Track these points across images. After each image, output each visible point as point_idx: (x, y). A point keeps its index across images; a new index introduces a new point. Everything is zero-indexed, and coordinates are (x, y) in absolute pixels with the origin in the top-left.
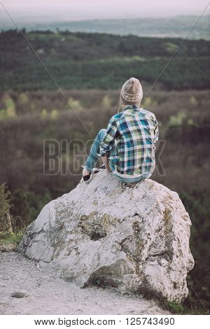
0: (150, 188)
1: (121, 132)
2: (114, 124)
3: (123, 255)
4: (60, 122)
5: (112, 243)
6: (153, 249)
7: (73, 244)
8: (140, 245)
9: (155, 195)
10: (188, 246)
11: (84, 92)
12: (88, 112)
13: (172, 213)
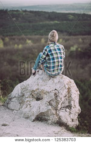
0: (62, 78)
1: (49, 54)
2: (46, 50)
3: (50, 107)
4: (23, 50)
5: (45, 102)
6: (63, 105)
7: (28, 102)
8: (57, 103)
9: (63, 81)
10: (78, 103)
11: (33, 37)
12: (35, 45)
13: (71, 89)
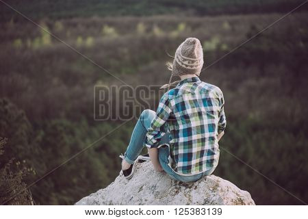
2: (167, 103)
4: (96, 49)
11: (119, 19)
12: (124, 38)
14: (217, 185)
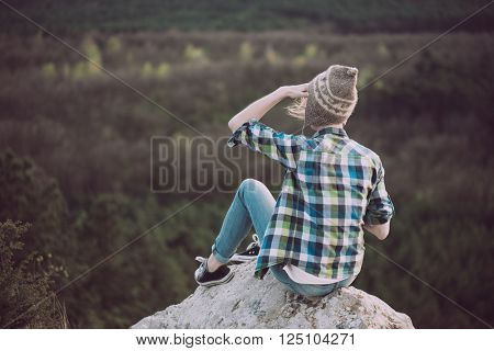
4: (173, 83)
11: (211, 36)
12: (219, 67)
14: (358, 304)
